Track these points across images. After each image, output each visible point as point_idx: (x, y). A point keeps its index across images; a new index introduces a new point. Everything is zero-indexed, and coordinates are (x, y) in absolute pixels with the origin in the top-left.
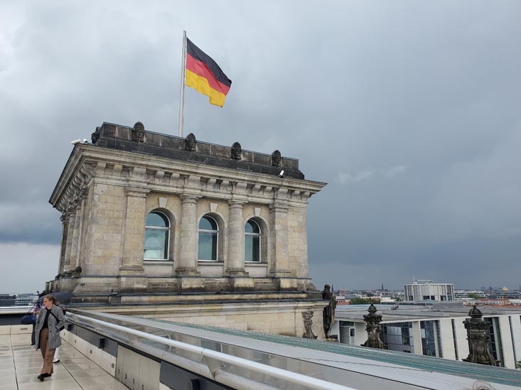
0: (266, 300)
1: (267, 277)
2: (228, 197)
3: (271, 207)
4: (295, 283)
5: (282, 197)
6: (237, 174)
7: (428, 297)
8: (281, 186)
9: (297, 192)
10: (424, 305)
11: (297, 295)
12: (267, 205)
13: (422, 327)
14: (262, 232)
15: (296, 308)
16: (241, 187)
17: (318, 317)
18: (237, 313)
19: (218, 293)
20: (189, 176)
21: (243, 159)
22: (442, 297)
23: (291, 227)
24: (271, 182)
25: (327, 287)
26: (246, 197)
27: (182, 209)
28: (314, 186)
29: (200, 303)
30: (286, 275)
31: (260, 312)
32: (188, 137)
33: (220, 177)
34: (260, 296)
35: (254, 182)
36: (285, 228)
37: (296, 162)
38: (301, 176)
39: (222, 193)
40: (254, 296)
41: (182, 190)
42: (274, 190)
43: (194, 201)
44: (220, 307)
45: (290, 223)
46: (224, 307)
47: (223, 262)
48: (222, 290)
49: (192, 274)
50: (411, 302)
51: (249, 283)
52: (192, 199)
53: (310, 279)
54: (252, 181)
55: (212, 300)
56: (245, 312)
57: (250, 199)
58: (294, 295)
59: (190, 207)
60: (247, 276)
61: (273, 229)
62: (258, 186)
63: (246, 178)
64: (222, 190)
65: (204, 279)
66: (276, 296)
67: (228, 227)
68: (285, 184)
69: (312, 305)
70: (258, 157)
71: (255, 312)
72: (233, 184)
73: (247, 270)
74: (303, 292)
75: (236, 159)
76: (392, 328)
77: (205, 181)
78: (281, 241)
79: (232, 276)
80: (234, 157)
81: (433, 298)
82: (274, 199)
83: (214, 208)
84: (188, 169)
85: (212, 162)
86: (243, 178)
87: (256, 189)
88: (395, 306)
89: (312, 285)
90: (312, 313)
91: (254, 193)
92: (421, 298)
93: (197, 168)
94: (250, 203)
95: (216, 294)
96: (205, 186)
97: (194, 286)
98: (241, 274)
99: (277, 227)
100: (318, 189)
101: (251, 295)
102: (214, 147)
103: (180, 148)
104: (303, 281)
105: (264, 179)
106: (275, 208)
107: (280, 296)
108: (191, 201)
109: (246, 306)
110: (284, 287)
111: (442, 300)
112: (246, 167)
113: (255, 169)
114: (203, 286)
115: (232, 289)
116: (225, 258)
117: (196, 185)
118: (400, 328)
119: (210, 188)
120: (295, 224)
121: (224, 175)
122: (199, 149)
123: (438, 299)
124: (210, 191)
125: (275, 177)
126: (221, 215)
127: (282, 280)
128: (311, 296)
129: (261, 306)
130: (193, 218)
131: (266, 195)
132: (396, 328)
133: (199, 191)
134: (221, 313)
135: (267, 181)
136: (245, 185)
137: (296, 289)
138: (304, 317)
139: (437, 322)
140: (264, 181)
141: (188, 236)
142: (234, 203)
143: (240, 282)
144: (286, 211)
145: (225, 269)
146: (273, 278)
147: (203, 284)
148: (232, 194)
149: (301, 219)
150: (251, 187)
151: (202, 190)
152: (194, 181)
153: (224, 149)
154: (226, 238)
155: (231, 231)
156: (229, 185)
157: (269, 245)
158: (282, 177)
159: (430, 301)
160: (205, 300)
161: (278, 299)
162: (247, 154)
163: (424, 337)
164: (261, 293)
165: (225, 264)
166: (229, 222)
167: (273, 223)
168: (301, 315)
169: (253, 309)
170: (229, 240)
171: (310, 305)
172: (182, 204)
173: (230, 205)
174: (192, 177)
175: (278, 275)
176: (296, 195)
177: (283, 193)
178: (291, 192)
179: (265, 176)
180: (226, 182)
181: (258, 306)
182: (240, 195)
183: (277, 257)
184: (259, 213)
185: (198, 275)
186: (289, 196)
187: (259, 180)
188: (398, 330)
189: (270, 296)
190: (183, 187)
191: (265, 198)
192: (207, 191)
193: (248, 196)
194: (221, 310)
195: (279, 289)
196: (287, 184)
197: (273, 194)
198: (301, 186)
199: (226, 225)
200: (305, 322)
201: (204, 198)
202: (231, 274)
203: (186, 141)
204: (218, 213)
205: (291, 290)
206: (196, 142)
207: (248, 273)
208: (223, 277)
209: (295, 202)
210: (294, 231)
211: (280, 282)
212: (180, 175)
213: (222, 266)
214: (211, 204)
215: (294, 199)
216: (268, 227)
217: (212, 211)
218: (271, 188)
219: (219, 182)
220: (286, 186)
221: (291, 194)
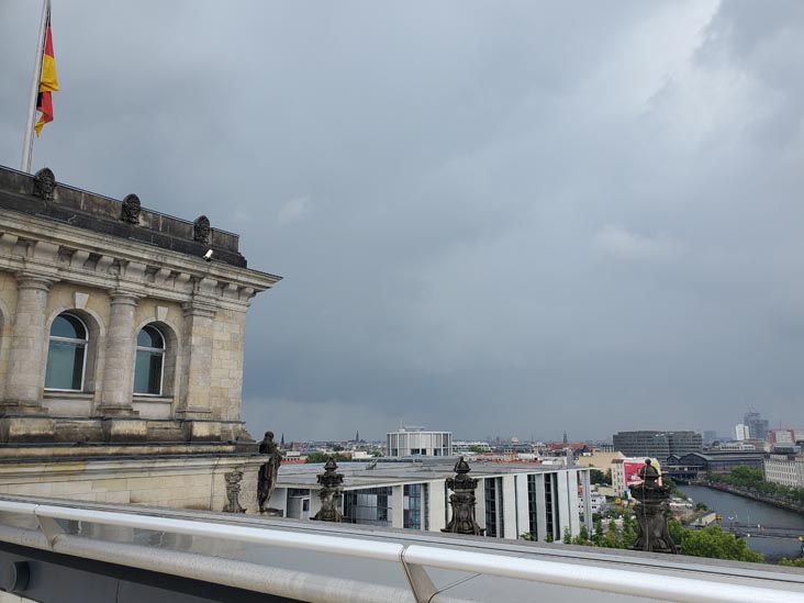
0: (166, 456)
1: (171, 420)
2: (110, 284)
3: (186, 307)
4: (217, 430)
5: (206, 292)
6: (129, 247)
7: (417, 451)
8: (206, 274)
9: (233, 286)
10: (411, 461)
11: (219, 448)
12: (179, 304)
13: (405, 494)
14: (168, 347)
15: (215, 467)
16: (135, 270)
17: (250, 480)
18: (113, 476)
19: (79, 444)
20: (36, 242)
21: (142, 223)
22: (435, 451)
23: (219, 341)
24: (189, 266)
25: (269, 436)
26: (143, 287)
27: (19, 298)
28: (262, 280)
29: (44, 460)
30: (204, 417)
31: (153, 474)
32: (40, 174)
33: (97, 249)
34: (156, 449)
35: (160, 263)
36: (209, 343)
37: (235, 238)
38: (241, 263)
39: (99, 278)
40: (145, 450)
41: (21, 265)
42: (195, 280)
44: (82, 467)
45: (217, 336)
46: (88, 467)
47: (93, 393)
48: (88, 439)
49: (31, 411)
50: (395, 458)
51: (138, 428)
52: (40, 282)
53: (243, 423)
54: (155, 262)
55: (68, 455)
56: (127, 475)
57: (150, 291)
58: (214, 447)
59: (35, 298)
60: (134, 416)
61: (186, 343)
62: (166, 271)
63: (146, 256)
64: (98, 271)
65: (54, 421)
66: (183, 449)
67: (107, 335)
68: (213, 272)
69: (243, 462)
70: (171, 223)
71: (146, 474)
72: (120, 264)
73: (136, 407)
74: (230, 443)
75: (131, 222)
76: (365, 496)
77: (67, 253)
78: (199, 362)
79: (109, 415)
80: (126, 218)
81: (424, 451)
82: (193, 294)
83: (81, 301)
84: (36, 230)
85: (84, 223)
86: (140, 255)
87: (161, 276)
88: (371, 464)
89: (244, 431)
90: (241, 474)
91: (158, 283)
92: (409, 453)
93: (55, 229)
94: (149, 299)
95: (75, 446)
96: (67, 263)
97: (34, 432)
98: (125, 413)
99: (194, 340)
100: (268, 285)
101: (140, 448)
102: (91, 198)
103: (22, 192)
104: (231, 426)
105: (177, 260)
106: (193, 309)
107: (191, 449)
108: (37, 285)
109: (130, 465)
110: (198, 435)
111: (435, 454)
112: (146, 237)
113: (162, 243)
114: (51, 433)
115: (109, 439)
116: (98, 387)
117: (49, 260)
118: (376, 496)
119: (76, 266)
120: (226, 338)
121: (106, 247)
122: (61, 197)
123: (430, 453)
124: (76, 272)
125: (197, 259)
126: (94, 314)
127: (196, 425)
128: (242, 447)
129: (157, 465)
130: (40, 316)
131: (179, 287)
132: (370, 496)
133: (55, 271)
134: (83, 477)
135: (182, 265)
136: (143, 267)
137: (218, 438)
138: (228, 480)
139: (426, 485)
140: (177, 263)
141: (27, 347)
142: (121, 296)
143: (121, 427)
144: (212, 315)
145: (96, 404)
146: (182, 421)
147: (52, 429)
148: (117, 280)
149: (236, 329)
150: (153, 271)
151: (60, 269)
152: (45, 252)
153: (108, 204)
154: (101, 353)
155: (111, 343)
156: (113, 265)
157: (179, 369)
158: (209, 260)
159: (419, 456)
160: (54, 456)
161: (187, 453)
162: (150, 215)
163: (407, 508)
164: (158, 445)
165: (97, 396)
166: (108, 327)
167: (188, 333)
168: (222, 478)
169: (142, 470)
170: (107, 358)
171: (239, 462)
172: (18, 290)
173: (112, 299)
174: (42, 244)
175: (190, 416)
176: (232, 292)
177: (208, 286)
178: (223, 286)
179: (179, 255)
180: (107, 259)
181: (151, 465)
182: (133, 283)
183: (192, 388)
184: (164, 315)
185: (42, 413)
186: (219, 292)
187: (169, 261)
189: (173, 449)
190: (24, 261)
191: (178, 292)
192: (70, 271)
193: (146, 286)
194: (83, 472)
195: (190, 439)
196: (217, 273)
197: (191, 286)
198: (240, 278)
199: (103, 332)
200: (228, 488)
201: (64, 283)
202: (107, 413)
203: (34, 180)
204: (89, 311)
205: (210, 440)
206: (54, 185)
207: (137, 412)
208: (91, 418)
209: (229, 302)
210: (223, 348)
211: (192, 426)
212: (20, 239)
213: (91, 399)
214: (77, 294)
215: (227, 297)
216: (179, 340)
217: (78, 307)
218: (188, 277)
219: (94, 259)
220: (214, 275)
221: (222, 288)
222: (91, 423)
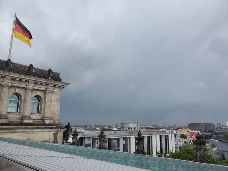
0: (37, 128)
1: (41, 119)
2: (25, 86)
3: (45, 92)
4: (52, 122)
5: (50, 88)
6: (29, 77)
7: (129, 128)
8: (50, 83)
9: (57, 86)
10: (127, 131)
11: (52, 127)
12: (43, 91)
13: (124, 140)
14: (41, 101)
15: (50, 131)
16: (31, 83)
17: (60, 135)
18: (23, 133)
19: (15, 125)
20: (5, 77)
21: (34, 71)
22: (135, 128)
23: (53, 100)
24: (45, 82)
25: (69, 124)
26: (33, 87)
27: (2, 90)
29: (6, 129)
30: (49, 119)
31: (34, 133)
32: (7, 60)
33: (21, 78)
34: (35, 127)
35: (37, 81)
36: (51, 100)
37: (59, 74)
38: (60, 80)
39: (22, 85)
40: (32, 127)
41: (2, 82)
42: (47, 85)
43: (8, 88)
44: (15, 131)
45: (53, 98)
46: (16, 131)
47: (20, 113)
48: (17, 124)
49: (4, 117)
50: (123, 130)
51: (31, 121)
52: (6, 86)
53: (60, 120)
54: (36, 81)
55: (12, 128)
56: (27, 133)
57: (35, 88)
58: (51, 126)
59: (6, 90)
60: (30, 118)
61: (45, 100)
62: (39, 83)
63: (33, 79)
64: (22, 83)
65: (9, 120)
66: (42, 127)
67: (24, 99)
68: (51, 83)
69: (58, 130)
70: (41, 71)
71: (32, 133)
72: (27, 81)
73: (31, 116)
74: (55, 125)
75: (30, 71)
76: (113, 140)
77: (13, 79)
78: (48, 105)
79: (23, 118)
80: (29, 70)
81: (131, 128)
82: (46, 88)
83: (18, 91)
84: (5, 74)
85: (19, 72)
87: (38, 84)
88: (116, 131)
89: (60, 123)
90: (57, 133)
91: (37, 86)
92: (127, 128)
93: (10, 74)
94: (35, 90)
95: (14, 126)
96: (14, 82)
97: (4, 122)
98: (28, 118)
99: (47, 100)
100: (66, 85)
101: (30, 126)
102: (20, 66)
103: (3, 65)
104: (56, 121)
105: (42, 80)
106: (46, 92)
107: (44, 127)
108: (6, 87)
109: (27, 130)
110: (46, 123)
111: (135, 129)
112: (34, 75)
113: (38, 76)
114: (8, 122)
115: (22, 124)
116: (21, 111)
117: (9, 81)
119: (16, 82)
120: (56, 99)
121: (23, 77)
122: (13, 66)
123: (133, 129)
124: (16, 84)
125: (47, 80)
126: (21, 94)
127: (46, 121)
128: (59, 126)
129: (34, 131)
130: (7, 95)
131: (43, 87)
133: (11, 84)
134: (15, 133)
135: (43, 81)
136: (33, 82)
137: (52, 124)
138: (54, 135)
139: (130, 138)
140: (42, 81)
141: (3, 102)
142: (27, 89)
143: (26, 121)
144: (52, 93)
145: (21, 116)
146: (43, 120)
147: (8, 121)
148: (26, 85)
149: (58, 97)
150: (36, 83)
151: (12, 83)
152: (8, 79)
153: (25, 67)
154: (22, 103)
155: (25, 101)
156: (25, 82)
157: (43, 107)
158: (50, 80)
159: (130, 130)
160: (8, 128)
161: (43, 128)
162: (36, 69)
164: (35, 126)
165: (21, 114)
166: (24, 97)
167: (45, 98)
168: (52, 134)
169: (31, 132)
170: (24, 104)
172: (2, 88)
173: (26, 90)
174: (7, 77)
175: (45, 118)
176: (57, 87)
177: (51, 86)
178: (54, 86)
179: (42, 79)
180: (24, 80)
181: (33, 131)
182: (30, 86)
183: (46, 112)
184: (39, 93)
185: (6, 118)
186: (54, 88)
187: (39, 80)
188: (116, 141)
189: (39, 127)
190: (3, 82)
191: (43, 88)
192: (14, 84)
193: (34, 87)
194: (15, 132)
195: (44, 124)
196: (52, 83)
197: (46, 86)
198: (59, 84)
199: (23, 98)
200: (54, 137)
201: (13, 86)
203: (6, 62)
204: (19, 93)
205: (50, 124)
206: (11, 63)
207: (31, 118)
208: (20, 119)
209: (56, 90)
210: (54, 101)
212: (1, 76)
213: (20, 114)
214: (16, 89)
215: (56, 89)
216: (43, 100)
217: (17, 92)
218: (45, 84)
219: (20, 80)
220: (52, 84)
221: (55, 87)
222: (19, 120)
